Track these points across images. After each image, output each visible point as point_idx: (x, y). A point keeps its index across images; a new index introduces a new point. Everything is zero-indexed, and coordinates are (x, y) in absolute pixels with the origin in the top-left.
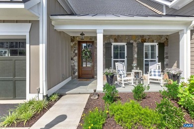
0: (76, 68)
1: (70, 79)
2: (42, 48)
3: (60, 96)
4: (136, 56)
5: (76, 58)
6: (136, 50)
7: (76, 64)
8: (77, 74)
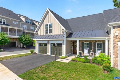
0: (73, 50)
1: (71, 53)
2: (65, 46)
3: (68, 57)
4: (93, 47)
5: (73, 47)
6: (93, 45)
7: (73, 49)
8: (73, 52)
